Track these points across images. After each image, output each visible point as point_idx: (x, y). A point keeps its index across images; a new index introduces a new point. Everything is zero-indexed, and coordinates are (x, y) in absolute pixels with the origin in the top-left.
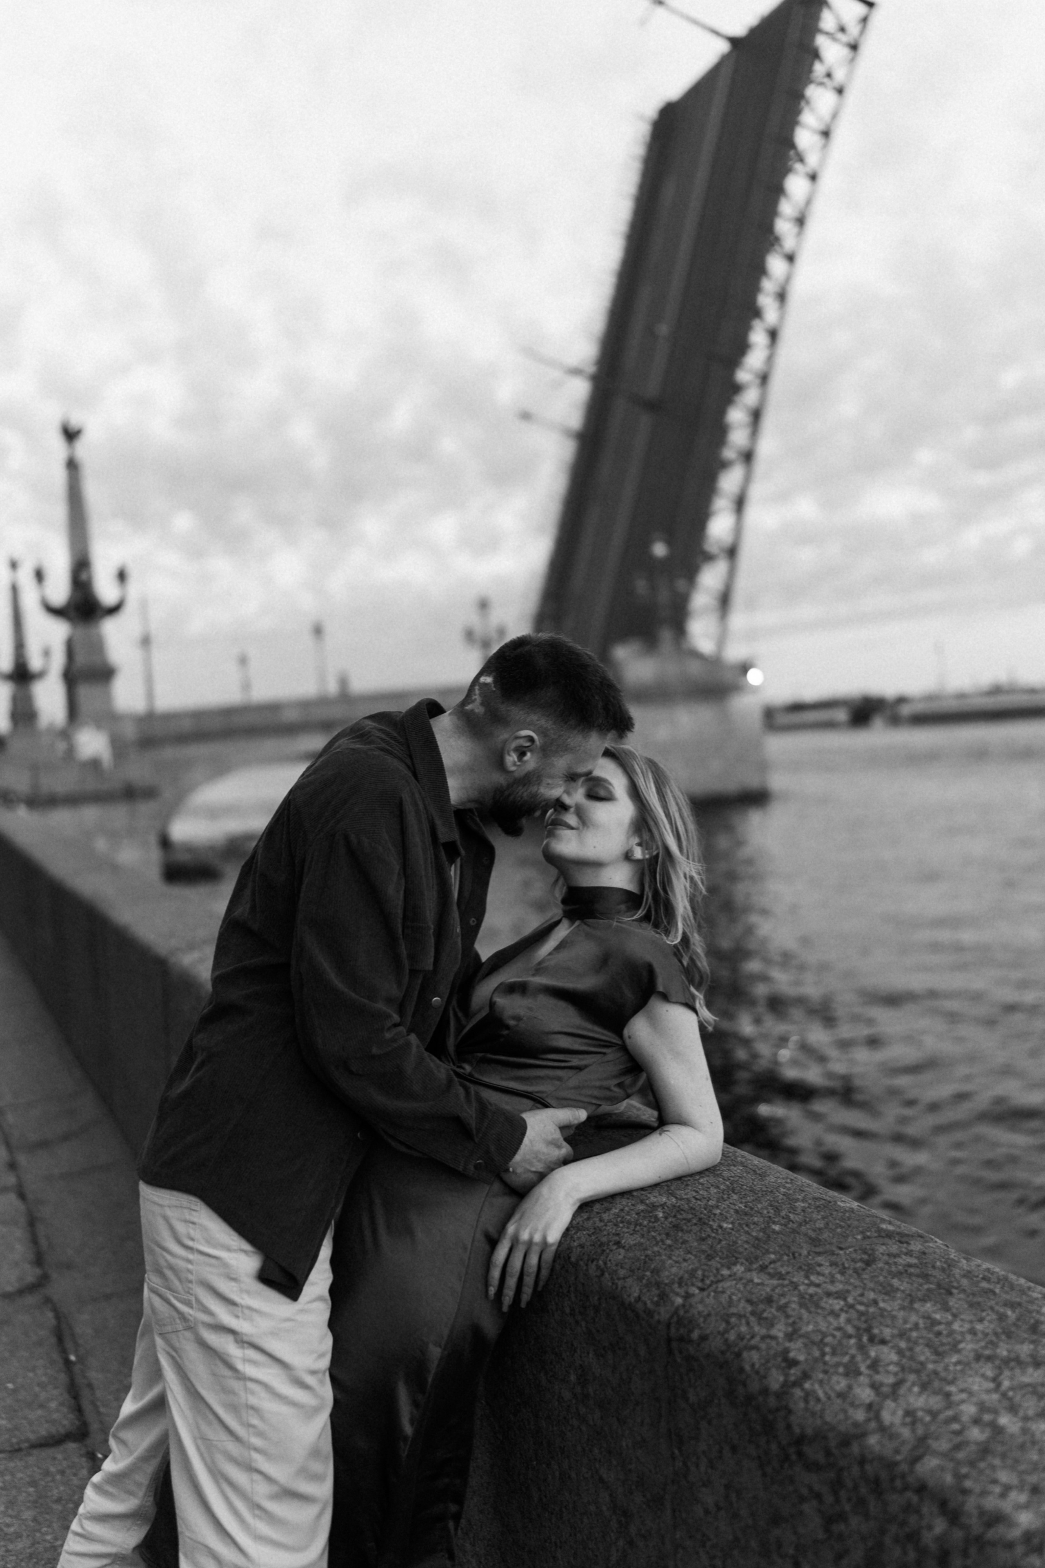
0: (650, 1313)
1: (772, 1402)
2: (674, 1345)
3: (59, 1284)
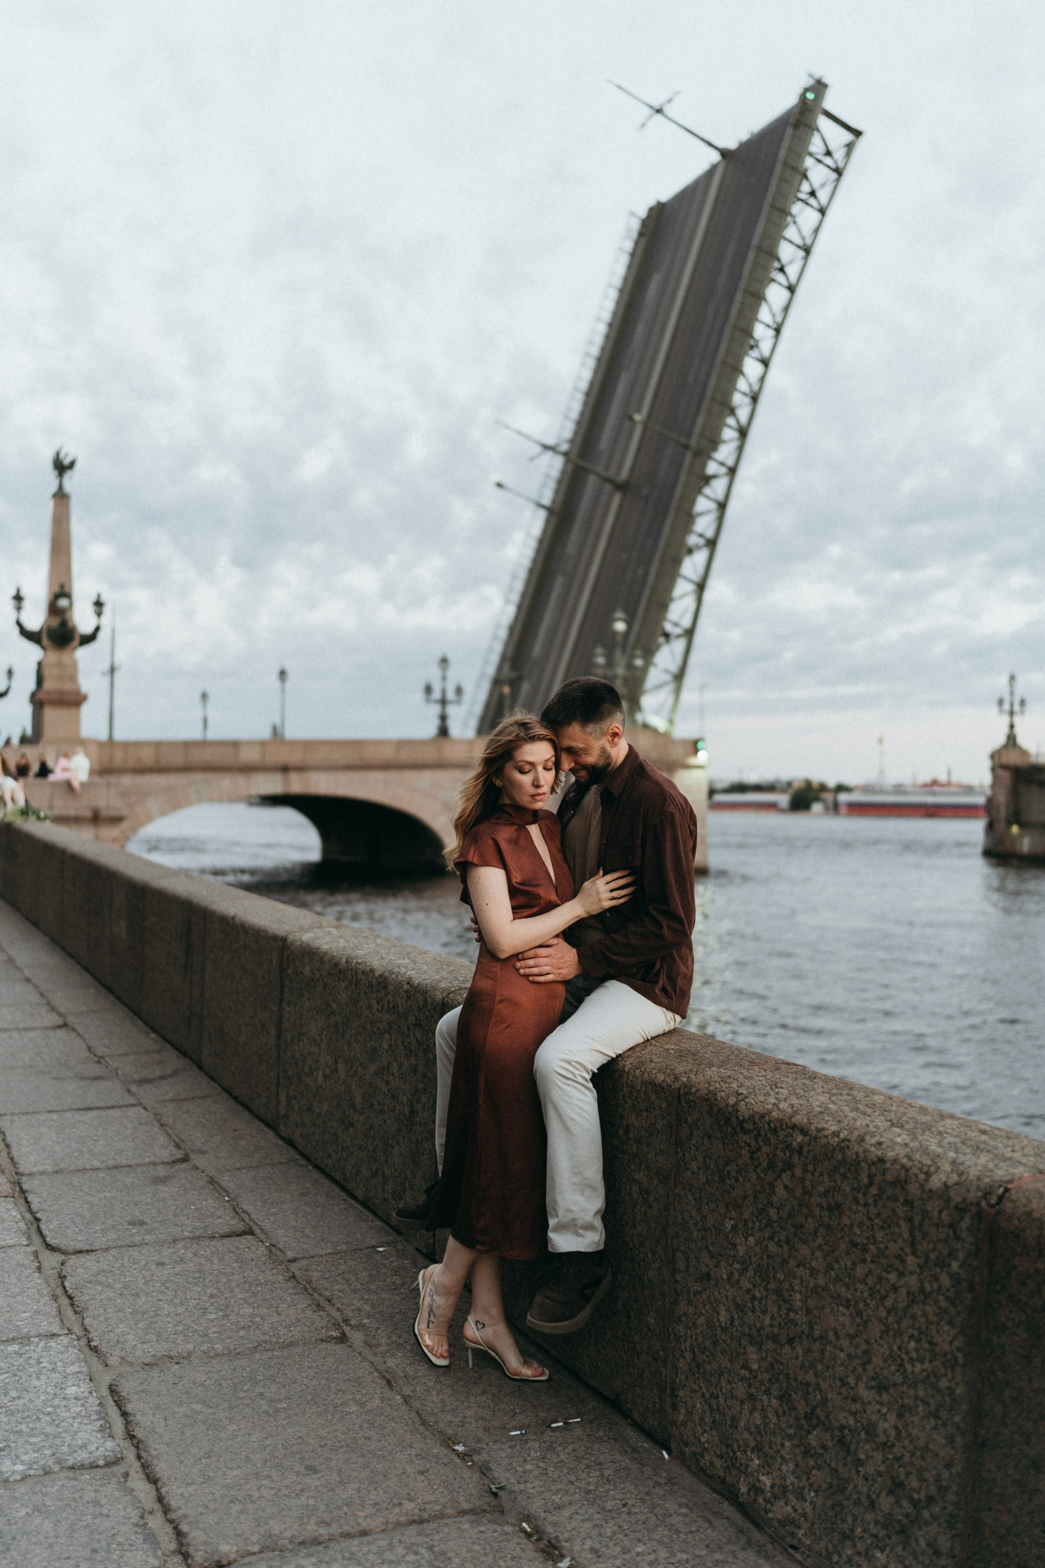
0: (670, 1086)
1: (730, 1109)
2: (682, 1098)
3: (199, 1161)
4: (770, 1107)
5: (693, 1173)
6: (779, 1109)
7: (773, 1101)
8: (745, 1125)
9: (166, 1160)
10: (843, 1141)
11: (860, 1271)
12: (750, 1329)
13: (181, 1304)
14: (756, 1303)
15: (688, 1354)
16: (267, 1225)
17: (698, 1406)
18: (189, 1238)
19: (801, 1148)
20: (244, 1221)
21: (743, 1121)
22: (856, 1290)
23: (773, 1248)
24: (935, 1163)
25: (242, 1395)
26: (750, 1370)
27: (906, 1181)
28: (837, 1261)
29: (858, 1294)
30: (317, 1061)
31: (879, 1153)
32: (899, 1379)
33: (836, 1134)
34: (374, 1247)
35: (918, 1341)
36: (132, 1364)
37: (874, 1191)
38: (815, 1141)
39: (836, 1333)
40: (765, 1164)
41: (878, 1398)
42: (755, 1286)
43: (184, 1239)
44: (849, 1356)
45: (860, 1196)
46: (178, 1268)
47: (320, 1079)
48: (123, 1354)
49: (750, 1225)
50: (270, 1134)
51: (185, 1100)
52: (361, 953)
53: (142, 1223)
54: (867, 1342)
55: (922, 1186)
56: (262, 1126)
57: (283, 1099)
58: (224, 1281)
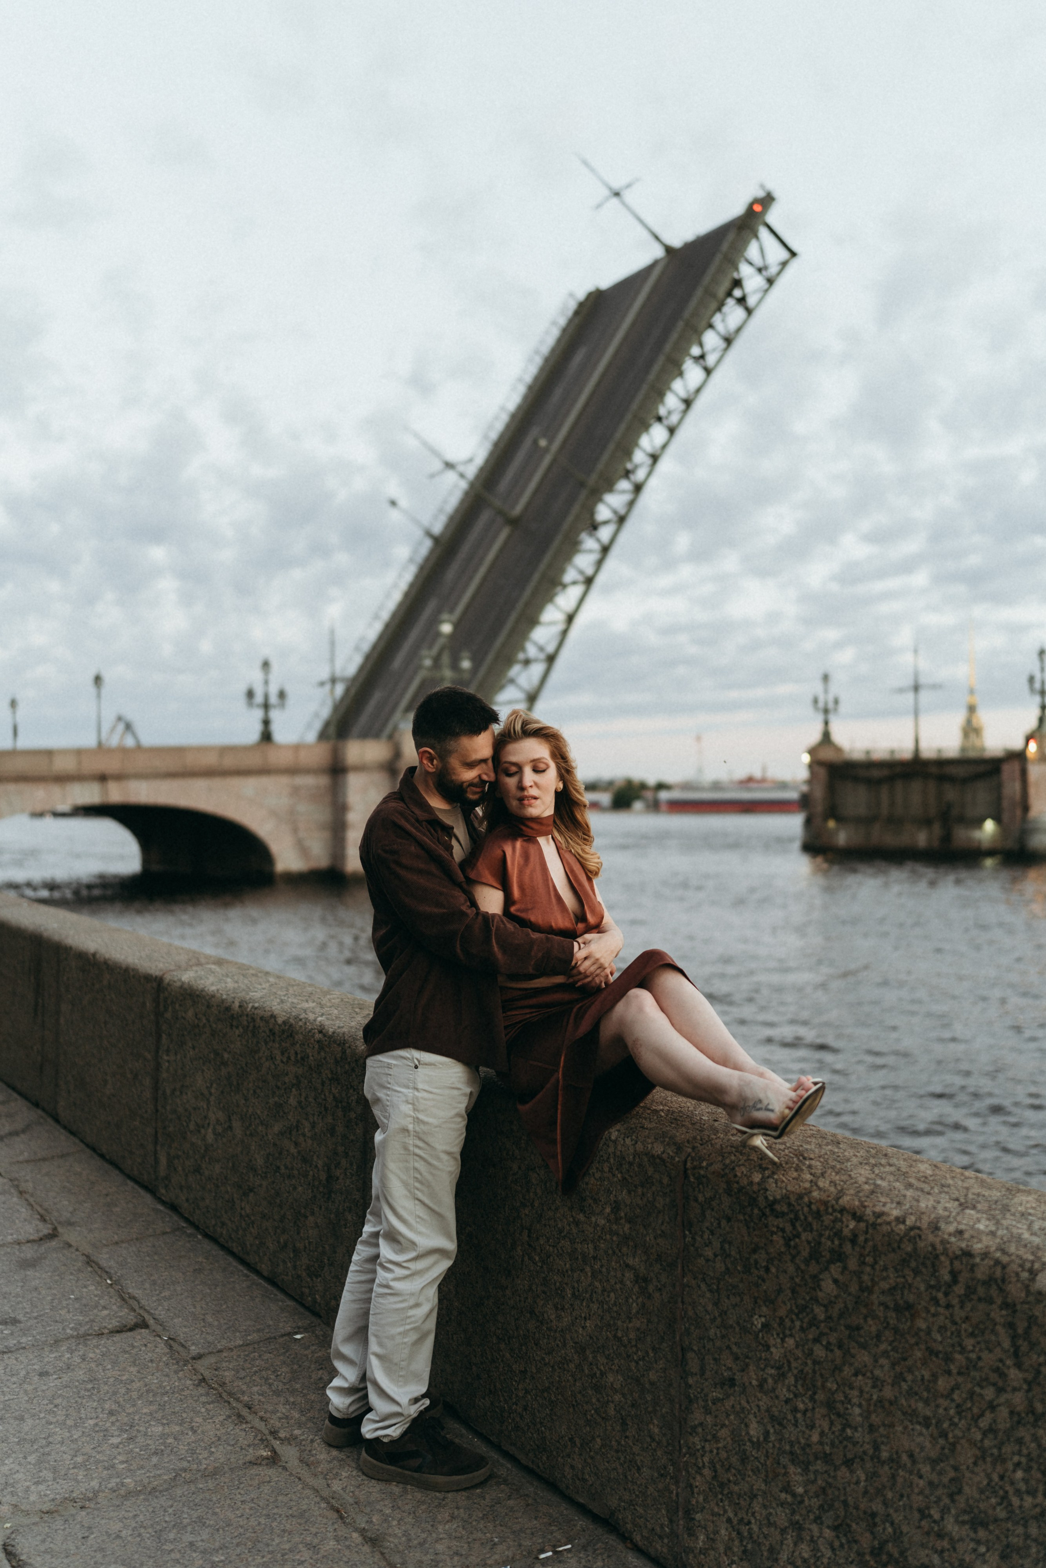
0: (672, 1158)
3: (71, 1235)
4: (807, 1185)
5: (707, 1260)
6: (820, 1189)
7: (808, 1177)
8: (777, 1207)
9: (32, 1238)
10: (912, 1228)
11: (942, 1384)
12: (792, 1446)
13: (76, 1426)
14: (799, 1415)
15: (706, 1472)
16: (160, 1312)
17: (723, 1532)
18: (72, 1337)
19: (855, 1236)
20: (135, 1311)
21: (775, 1201)
22: (938, 1406)
23: (819, 1352)
24: (1039, 1258)
25: (168, 1547)
26: (794, 1495)
27: (1003, 1280)
28: (910, 1370)
29: (941, 1411)
30: (206, 1117)
31: (963, 1245)
32: (1001, 1513)
33: (900, 1220)
34: (289, 1334)
35: (1028, 1470)
36: (27, 1514)
37: (959, 1289)
38: (875, 1228)
39: (911, 1456)
40: (805, 1253)
41: (972, 1535)
42: (796, 1396)
43: (68, 1339)
44: (931, 1483)
45: (940, 1295)
46: (66, 1378)
47: (210, 1137)
48: (14, 1500)
49: (788, 1323)
50: (148, 1198)
51: (44, 1159)
52: (257, 995)
53: (15, 1321)
54: (956, 1469)
55: (1027, 1287)
56: (136, 1187)
57: (163, 1160)
58: (123, 1391)
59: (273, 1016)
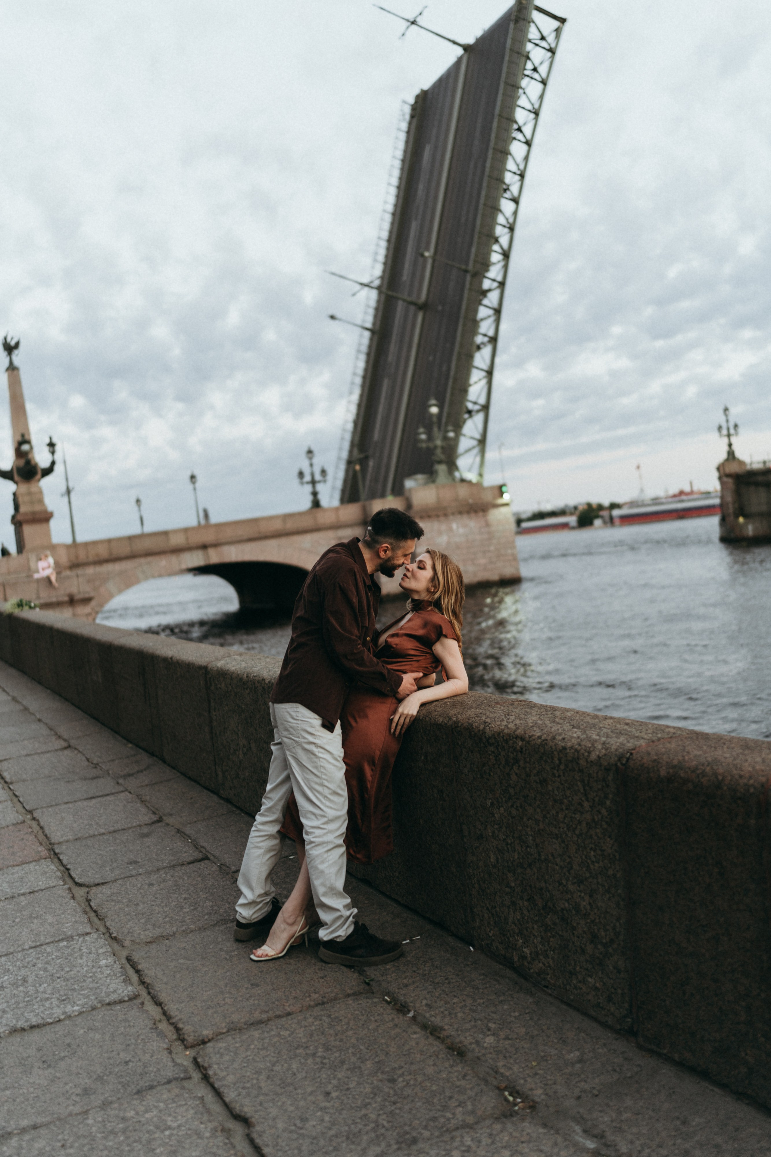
0: (446, 724)
1: (481, 733)
2: (454, 730)
3: (170, 820)
4: (503, 727)
5: (466, 775)
6: (509, 728)
7: (505, 723)
8: (490, 741)
9: (147, 822)
10: (544, 740)
11: (561, 816)
12: (508, 863)
13: (166, 906)
14: (509, 846)
15: (476, 886)
16: (217, 853)
17: (486, 915)
18: (167, 867)
19: (522, 749)
20: (202, 852)
21: (490, 738)
22: (560, 828)
23: (514, 812)
24: (593, 745)
25: (209, 951)
26: (511, 887)
27: (578, 759)
28: (549, 813)
29: (561, 830)
30: (238, 745)
31: (563, 745)
32: (588, 875)
33: (539, 737)
34: (287, 857)
35: (594, 851)
36: (139, 944)
37: (562, 767)
38: (529, 744)
39: (553, 855)
40: (503, 763)
41: (578, 888)
42: (507, 837)
43: (164, 868)
44: (561, 867)
45: (555, 771)
46: (162, 886)
47: (241, 756)
48: (133, 938)
49: (500, 800)
50: (215, 798)
51: (156, 784)
52: (255, 669)
53: (136, 862)
54: (569, 857)
55: (587, 760)
56: (209, 793)
57: (220, 773)
58: (192, 889)
59: (264, 680)
